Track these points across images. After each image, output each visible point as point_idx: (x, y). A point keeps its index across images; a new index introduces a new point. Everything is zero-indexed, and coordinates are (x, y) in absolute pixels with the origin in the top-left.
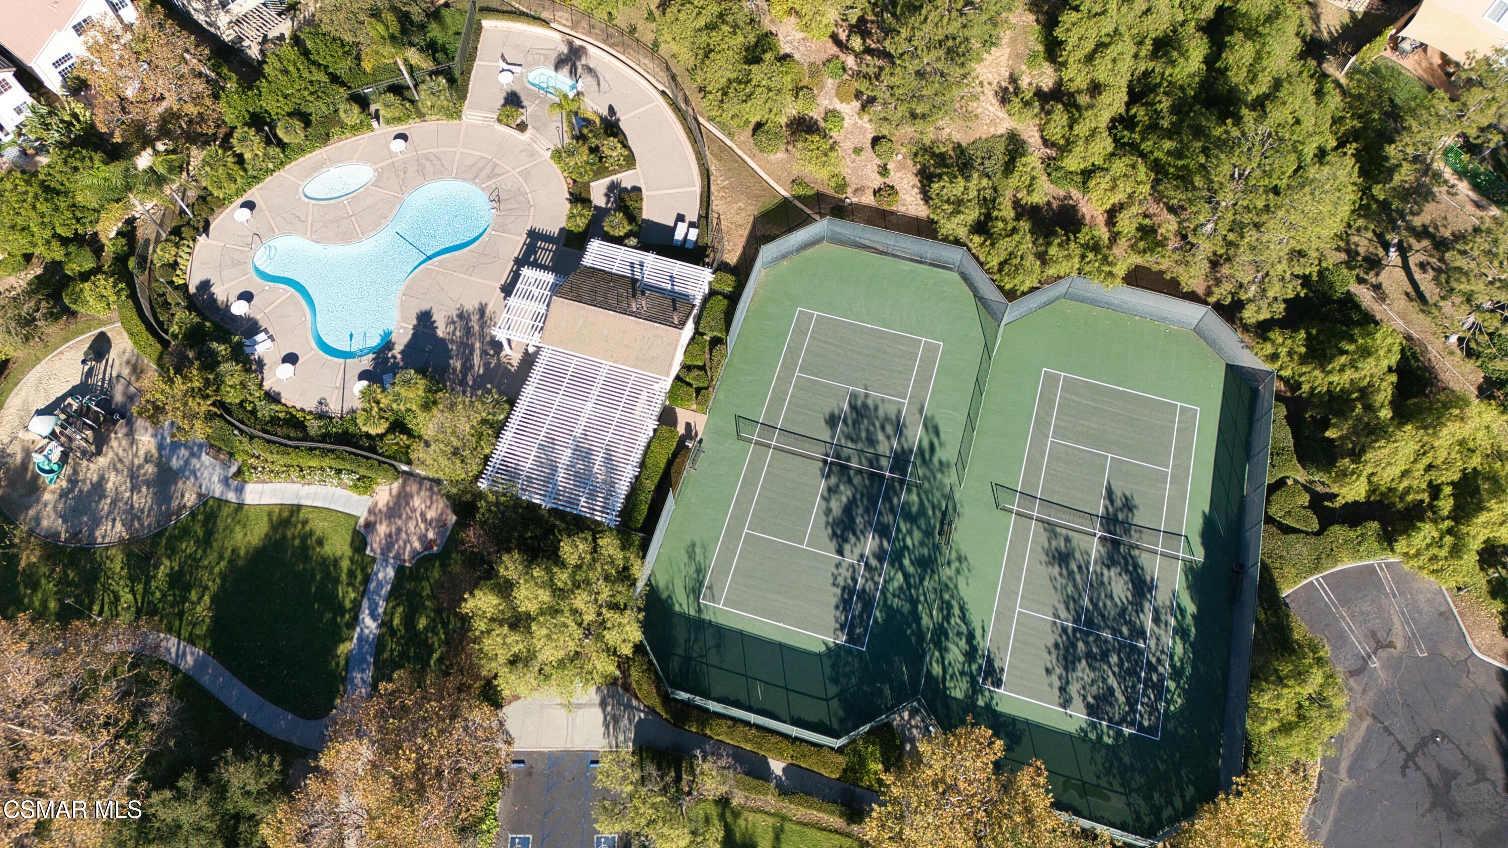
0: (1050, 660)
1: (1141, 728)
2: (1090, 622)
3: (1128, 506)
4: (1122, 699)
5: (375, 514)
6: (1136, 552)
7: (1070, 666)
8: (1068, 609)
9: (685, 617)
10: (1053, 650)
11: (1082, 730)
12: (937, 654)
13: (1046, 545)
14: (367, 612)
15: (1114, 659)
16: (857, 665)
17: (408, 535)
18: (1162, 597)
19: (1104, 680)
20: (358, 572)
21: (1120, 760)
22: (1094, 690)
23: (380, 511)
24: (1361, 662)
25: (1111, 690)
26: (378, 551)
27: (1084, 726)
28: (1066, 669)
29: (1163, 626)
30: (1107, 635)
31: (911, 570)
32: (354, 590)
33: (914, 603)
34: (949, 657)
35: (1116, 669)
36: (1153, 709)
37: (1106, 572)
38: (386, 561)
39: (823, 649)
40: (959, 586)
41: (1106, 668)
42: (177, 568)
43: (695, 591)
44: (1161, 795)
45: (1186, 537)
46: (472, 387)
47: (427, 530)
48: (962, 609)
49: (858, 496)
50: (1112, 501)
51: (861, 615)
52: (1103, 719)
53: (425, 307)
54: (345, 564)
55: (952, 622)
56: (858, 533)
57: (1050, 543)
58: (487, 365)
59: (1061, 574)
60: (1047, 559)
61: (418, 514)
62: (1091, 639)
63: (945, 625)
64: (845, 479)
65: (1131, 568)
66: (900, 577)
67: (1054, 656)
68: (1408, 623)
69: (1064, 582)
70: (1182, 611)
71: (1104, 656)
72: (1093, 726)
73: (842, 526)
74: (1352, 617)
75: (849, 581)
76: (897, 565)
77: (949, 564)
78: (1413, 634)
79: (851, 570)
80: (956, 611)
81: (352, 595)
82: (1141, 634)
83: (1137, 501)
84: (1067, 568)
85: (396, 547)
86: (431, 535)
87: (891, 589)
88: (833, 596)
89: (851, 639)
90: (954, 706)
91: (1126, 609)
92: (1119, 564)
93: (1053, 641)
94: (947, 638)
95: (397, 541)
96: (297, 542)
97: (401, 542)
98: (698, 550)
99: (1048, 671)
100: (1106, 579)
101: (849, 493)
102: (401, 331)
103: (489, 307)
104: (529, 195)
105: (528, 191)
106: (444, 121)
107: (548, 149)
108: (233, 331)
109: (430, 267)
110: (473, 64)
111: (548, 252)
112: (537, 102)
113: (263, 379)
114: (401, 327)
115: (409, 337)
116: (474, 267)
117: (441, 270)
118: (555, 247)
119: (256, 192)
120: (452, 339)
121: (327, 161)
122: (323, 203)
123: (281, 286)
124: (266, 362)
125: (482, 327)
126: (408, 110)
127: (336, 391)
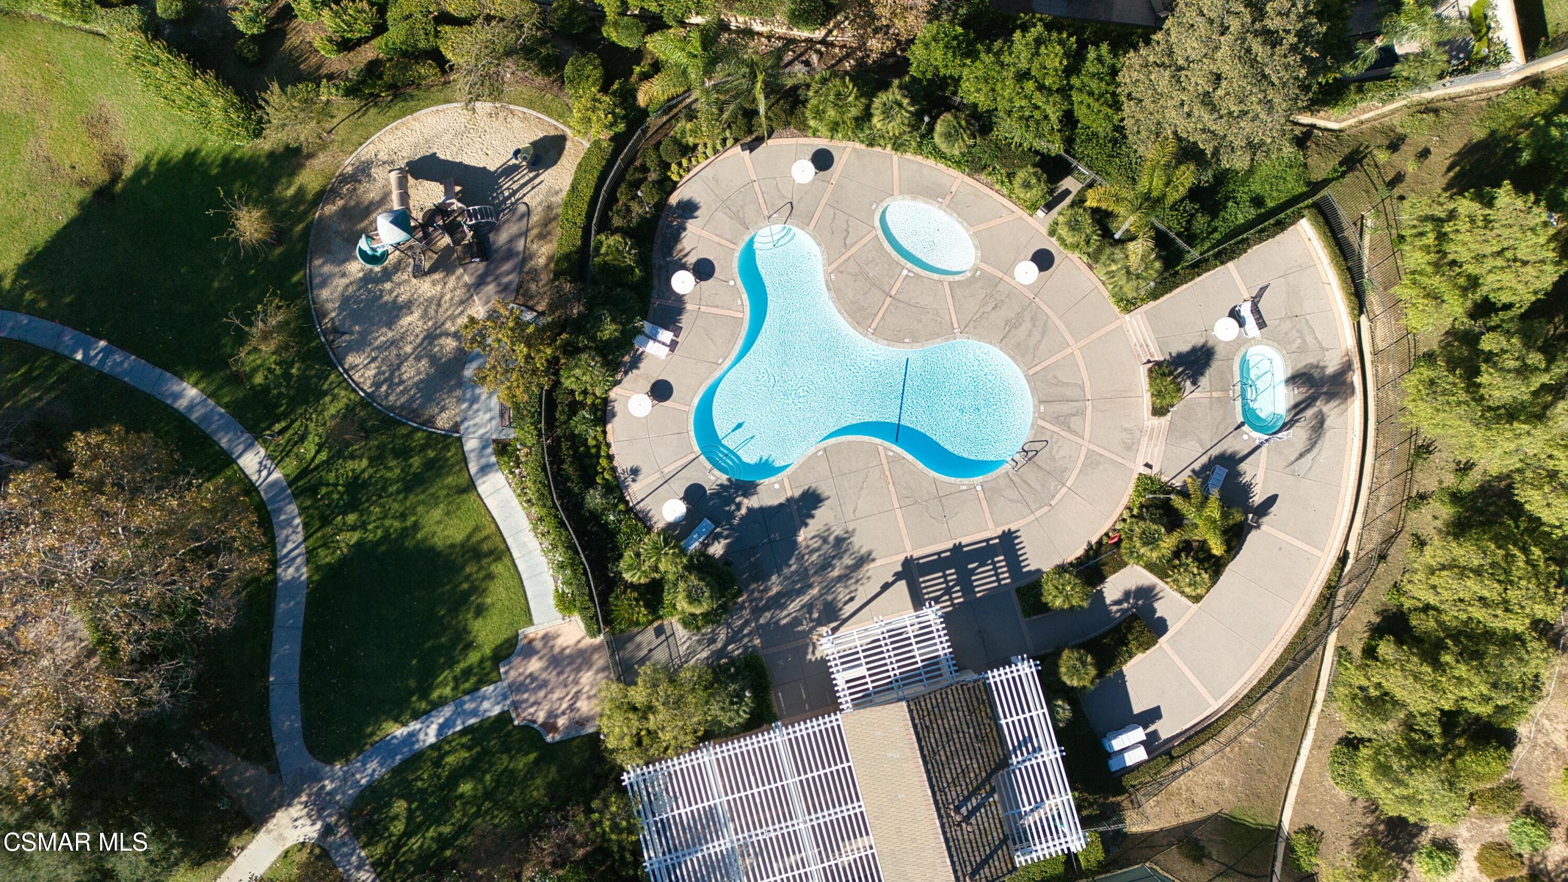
5: (545, 645)
14: (441, 720)
17: (545, 697)
23: (552, 647)
26: (510, 680)
32: (453, 689)
38: (505, 697)
42: (366, 475)
47: (563, 713)
53: (824, 489)
58: (796, 621)
61: (574, 690)
81: (447, 690)
85: (526, 696)
86: (561, 722)
95: (533, 691)
96: (465, 586)
97: (532, 700)
102: (777, 486)
103: (872, 565)
104: (1064, 490)
105: (1069, 484)
106: (1107, 294)
107: (1148, 466)
108: (654, 294)
109: (881, 449)
110: (1223, 263)
111: (994, 578)
112: (1215, 394)
113: (619, 382)
114: (781, 482)
115: (775, 502)
116: (916, 502)
117: (886, 466)
118: (1008, 581)
119: (849, 150)
120: (803, 556)
121: (949, 197)
122: (886, 244)
123: (745, 296)
124: (642, 365)
125: (840, 579)
126: (1088, 242)
127: (657, 475)
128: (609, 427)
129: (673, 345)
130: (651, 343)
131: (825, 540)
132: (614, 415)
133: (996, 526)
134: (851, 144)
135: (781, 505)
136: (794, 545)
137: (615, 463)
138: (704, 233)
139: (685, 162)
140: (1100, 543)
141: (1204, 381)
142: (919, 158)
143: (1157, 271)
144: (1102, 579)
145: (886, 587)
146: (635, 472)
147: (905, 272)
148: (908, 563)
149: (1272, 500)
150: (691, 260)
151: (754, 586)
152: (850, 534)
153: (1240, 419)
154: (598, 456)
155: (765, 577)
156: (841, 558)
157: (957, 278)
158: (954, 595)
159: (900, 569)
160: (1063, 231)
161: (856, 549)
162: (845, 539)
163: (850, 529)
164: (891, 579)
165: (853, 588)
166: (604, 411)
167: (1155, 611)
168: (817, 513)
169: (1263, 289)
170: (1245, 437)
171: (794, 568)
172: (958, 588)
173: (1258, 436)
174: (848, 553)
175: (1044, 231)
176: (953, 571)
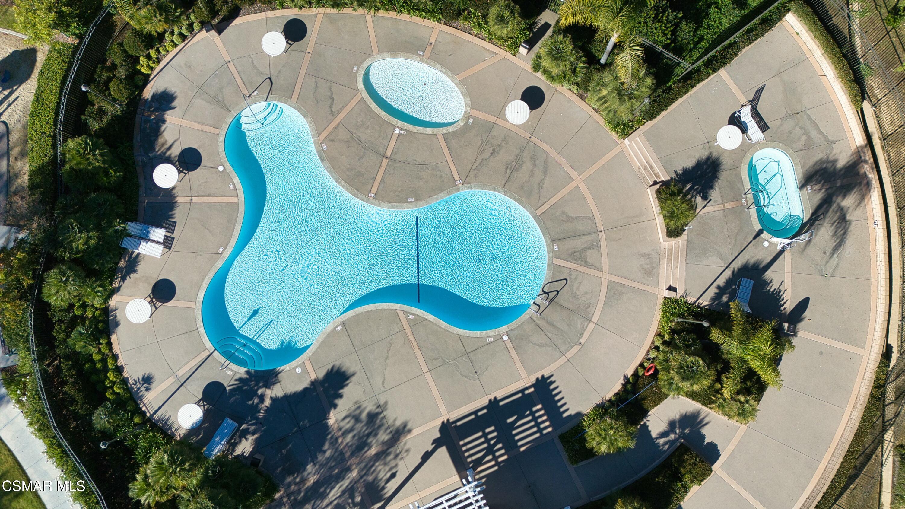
53: (349, 365)
102: (299, 370)
103: (409, 437)
104: (591, 326)
105: (595, 319)
106: (602, 122)
107: (671, 289)
108: (142, 192)
109: (401, 314)
110: (715, 70)
111: (535, 429)
112: (728, 206)
113: (118, 289)
114: (303, 365)
115: (299, 387)
116: (444, 363)
117: (408, 331)
118: (550, 429)
119: (320, 16)
120: (337, 439)
121: (429, 49)
122: (373, 106)
123: (236, 180)
124: (140, 268)
125: (378, 456)
126: (574, 71)
127: (171, 380)
128: (114, 338)
129: (168, 243)
130: (143, 244)
131: (357, 419)
132: (117, 325)
133: (529, 373)
134: (321, 10)
135: (306, 389)
136: (326, 427)
137: (125, 375)
138: (184, 123)
139: (153, 53)
140: (636, 374)
141: (714, 194)
142: (393, 14)
143: (649, 88)
144: (644, 413)
145: (426, 456)
146: (147, 380)
147: (397, 131)
148: (445, 427)
149: (803, 305)
150: (175, 152)
151: (289, 479)
152: (382, 407)
153: (758, 227)
154: (106, 369)
155: (299, 468)
156: (376, 435)
157: (450, 129)
158: (497, 454)
159: (438, 435)
160: (546, 63)
161: (390, 422)
162: (378, 414)
163: (382, 403)
164: (430, 448)
165: (393, 464)
166: (106, 322)
167: (703, 437)
168: (345, 391)
169: (759, 92)
170: (766, 244)
171: (328, 454)
172: (500, 445)
173: (780, 242)
174: (383, 428)
175: (528, 67)
176: (492, 428)
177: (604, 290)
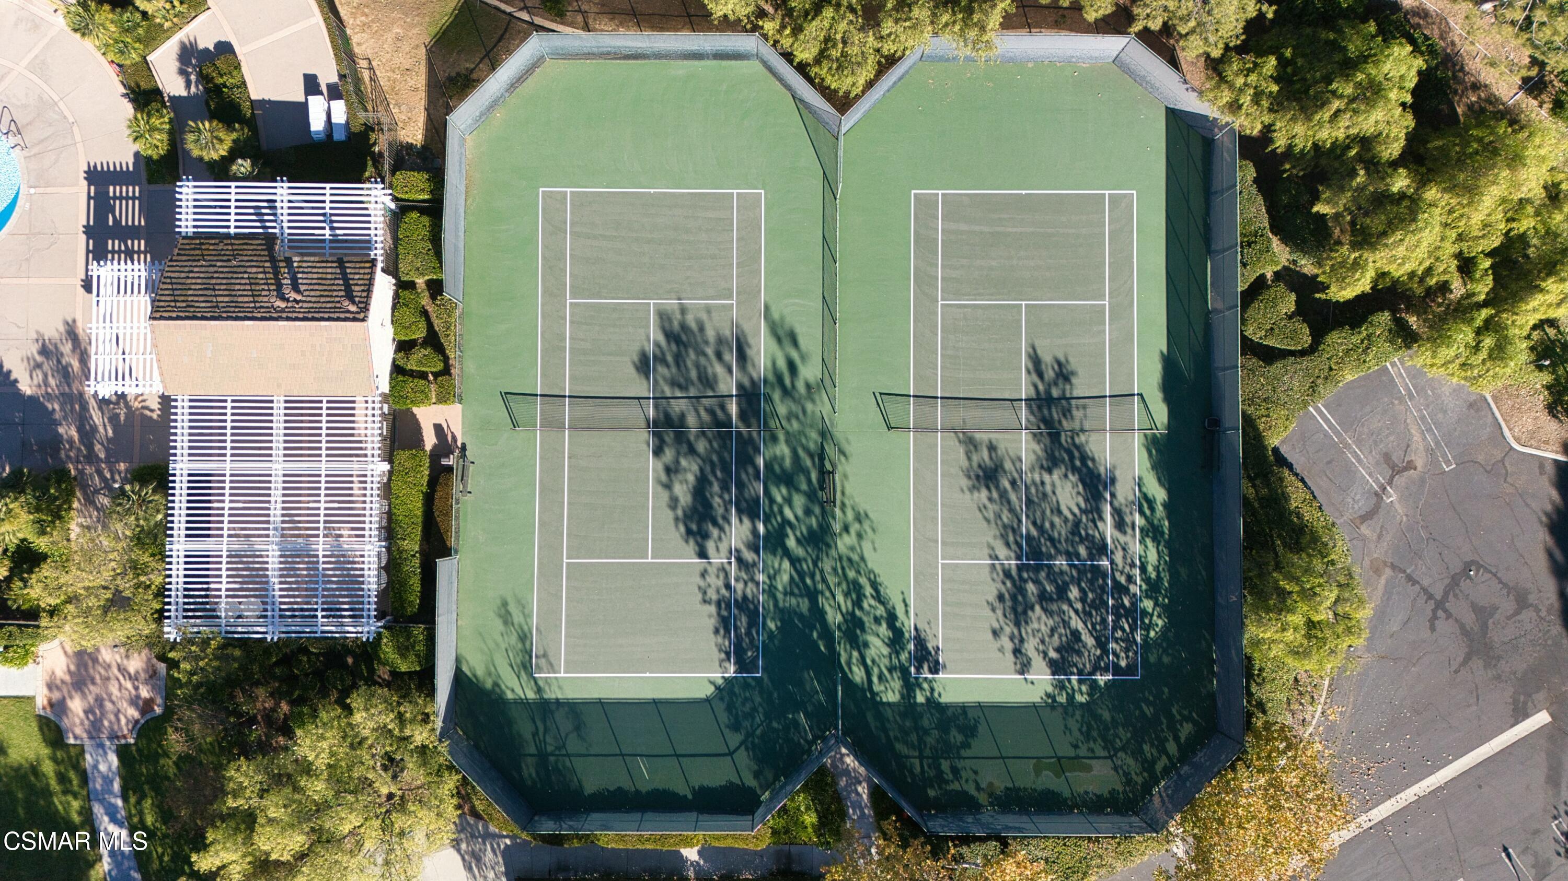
0: (994, 619)
1: (1117, 670)
2: (1035, 553)
3: (1064, 374)
4: (1090, 641)
5: (58, 688)
6: (1083, 438)
7: (1022, 618)
8: (1008, 545)
9: (523, 703)
10: (997, 604)
11: (1048, 695)
12: (855, 654)
13: (965, 463)
14: (106, 819)
15: (1074, 593)
16: (758, 699)
17: (113, 703)
18: (1125, 491)
19: (1066, 624)
20: (72, 775)
21: (1098, 718)
22: (1056, 640)
23: (63, 682)
24: (1374, 500)
25: (1076, 635)
26: (85, 735)
27: (1050, 689)
28: (1017, 624)
29: (1129, 531)
30: (1061, 562)
31: (800, 552)
32: (75, 798)
33: (812, 595)
34: (871, 653)
35: (1079, 606)
36: (1129, 642)
37: (1046, 478)
38: (101, 746)
39: (709, 690)
40: (866, 555)
41: (1065, 607)
43: (526, 666)
44: (1152, 745)
45: (1140, 395)
46: (107, 461)
47: (136, 688)
48: (875, 585)
49: (708, 469)
50: (1040, 375)
51: (748, 633)
52: (1072, 674)
54: (48, 768)
55: (865, 605)
56: (720, 521)
57: (969, 459)
58: (114, 419)
59: (990, 499)
60: (970, 483)
61: (116, 671)
62: (1043, 575)
63: (858, 613)
64: (685, 448)
65: (1078, 463)
66: (786, 564)
67: (999, 612)
68: (1430, 430)
69: (996, 507)
70: (1151, 503)
71: (1062, 593)
72: (1061, 686)
73: (696, 517)
74: (1359, 442)
75: (724, 591)
76: (780, 551)
77: (846, 529)
78: (1437, 443)
79: (722, 575)
80: (868, 590)
81: (76, 804)
82: (1101, 549)
83: (1074, 363)
84: (997, 487)
85: (106, 723)
86: (145, 693)
87: (780, 587)
88: (707, 617)
89: (742, 666)
90: (889, 713)
91: (1080, 521)
92: (1063, 461)
93: (995, 593)
94: (863, 630)
95: (103, 714)
97: (112, 717)
98: (512, 608)
99: (996, 633)
100: (1048, 488)
101: (695, 468)
103: (80, 324)
104: (61, 104)
105: (56, 98)
107: (55, 11)
111: (130, 202)
116: (28, 260)
118: (137, 189)
133: (77, 184)
136: (33, 399)
140: (124, 84)
144: (157, 93)
152: (40, 338)
158: (136, 248)
161: (57, 337)
162: (44, 345)
163: (35, 336)
171: (57, 407)
177: (32, 77)
